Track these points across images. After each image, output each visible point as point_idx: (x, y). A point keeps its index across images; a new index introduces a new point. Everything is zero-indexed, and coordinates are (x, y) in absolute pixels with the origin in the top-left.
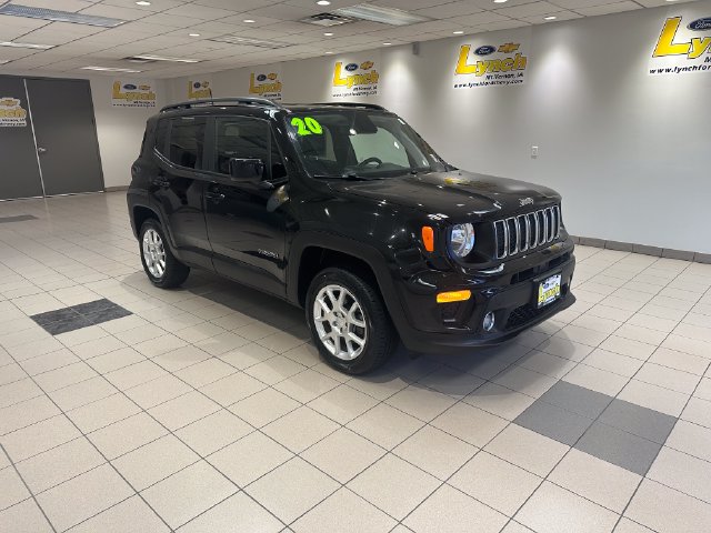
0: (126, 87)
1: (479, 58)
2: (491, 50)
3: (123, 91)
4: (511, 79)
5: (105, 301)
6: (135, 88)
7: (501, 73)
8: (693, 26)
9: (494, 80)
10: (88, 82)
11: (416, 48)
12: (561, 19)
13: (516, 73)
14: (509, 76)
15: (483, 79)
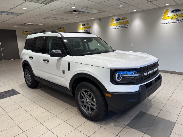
0: (25, 31)
1: (116, 22)
2: (120, 19)
3: (25, 32)
4: (125, 27)
5: (13, 90)
6: (28, 32)
7: (122, 25)
8: (172, 12)
9: (121, 27)
10: (15, 30)
11: (100, 19)
12: (137, 11)
13: (126, 25)
14: (124, 26)
15: (118, 27)
